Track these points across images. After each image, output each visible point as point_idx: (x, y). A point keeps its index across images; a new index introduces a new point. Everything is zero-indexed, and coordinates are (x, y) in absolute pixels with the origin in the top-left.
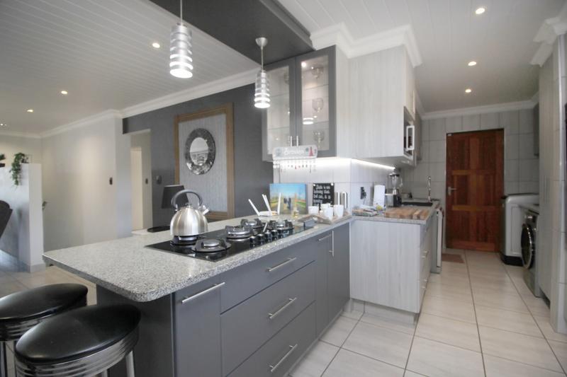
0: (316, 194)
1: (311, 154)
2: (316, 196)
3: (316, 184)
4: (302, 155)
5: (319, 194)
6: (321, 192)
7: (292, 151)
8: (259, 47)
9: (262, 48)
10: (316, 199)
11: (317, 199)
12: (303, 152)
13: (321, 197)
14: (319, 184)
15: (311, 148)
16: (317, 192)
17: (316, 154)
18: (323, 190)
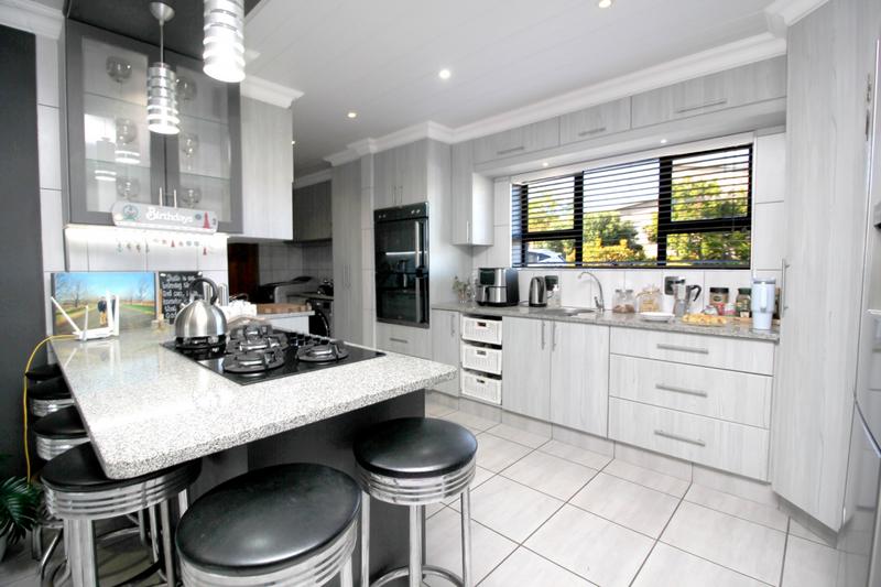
0: (167, 290)
1: (207, 226)
2: (169, 294)
3: (167, 273)
4: (188, 224)
5: (174, 290)
6: (179, 286)
7: (164, 215)
8: (157, 21)
9: (161, 23)
10: (166, 298)
11: (173, 298)
12: (191, 219)
13: (178, 294)
14: (173, 274)
15: (206, 216)
16: (170, 286)
17: (216, 226)
18: (182, 282)
